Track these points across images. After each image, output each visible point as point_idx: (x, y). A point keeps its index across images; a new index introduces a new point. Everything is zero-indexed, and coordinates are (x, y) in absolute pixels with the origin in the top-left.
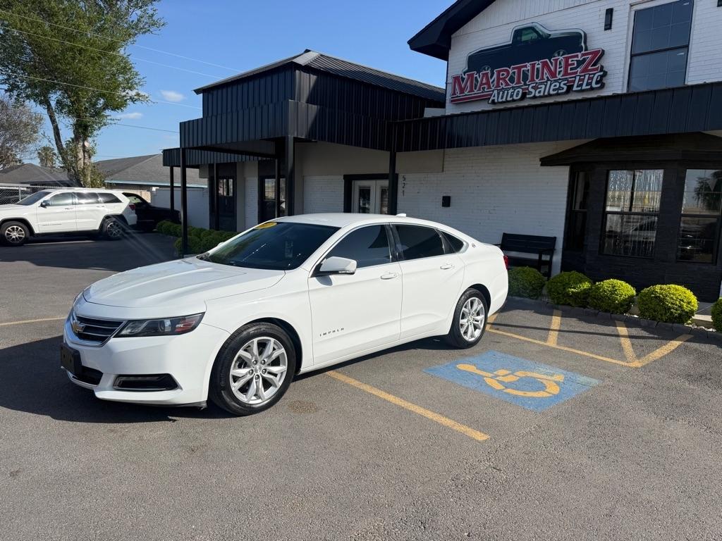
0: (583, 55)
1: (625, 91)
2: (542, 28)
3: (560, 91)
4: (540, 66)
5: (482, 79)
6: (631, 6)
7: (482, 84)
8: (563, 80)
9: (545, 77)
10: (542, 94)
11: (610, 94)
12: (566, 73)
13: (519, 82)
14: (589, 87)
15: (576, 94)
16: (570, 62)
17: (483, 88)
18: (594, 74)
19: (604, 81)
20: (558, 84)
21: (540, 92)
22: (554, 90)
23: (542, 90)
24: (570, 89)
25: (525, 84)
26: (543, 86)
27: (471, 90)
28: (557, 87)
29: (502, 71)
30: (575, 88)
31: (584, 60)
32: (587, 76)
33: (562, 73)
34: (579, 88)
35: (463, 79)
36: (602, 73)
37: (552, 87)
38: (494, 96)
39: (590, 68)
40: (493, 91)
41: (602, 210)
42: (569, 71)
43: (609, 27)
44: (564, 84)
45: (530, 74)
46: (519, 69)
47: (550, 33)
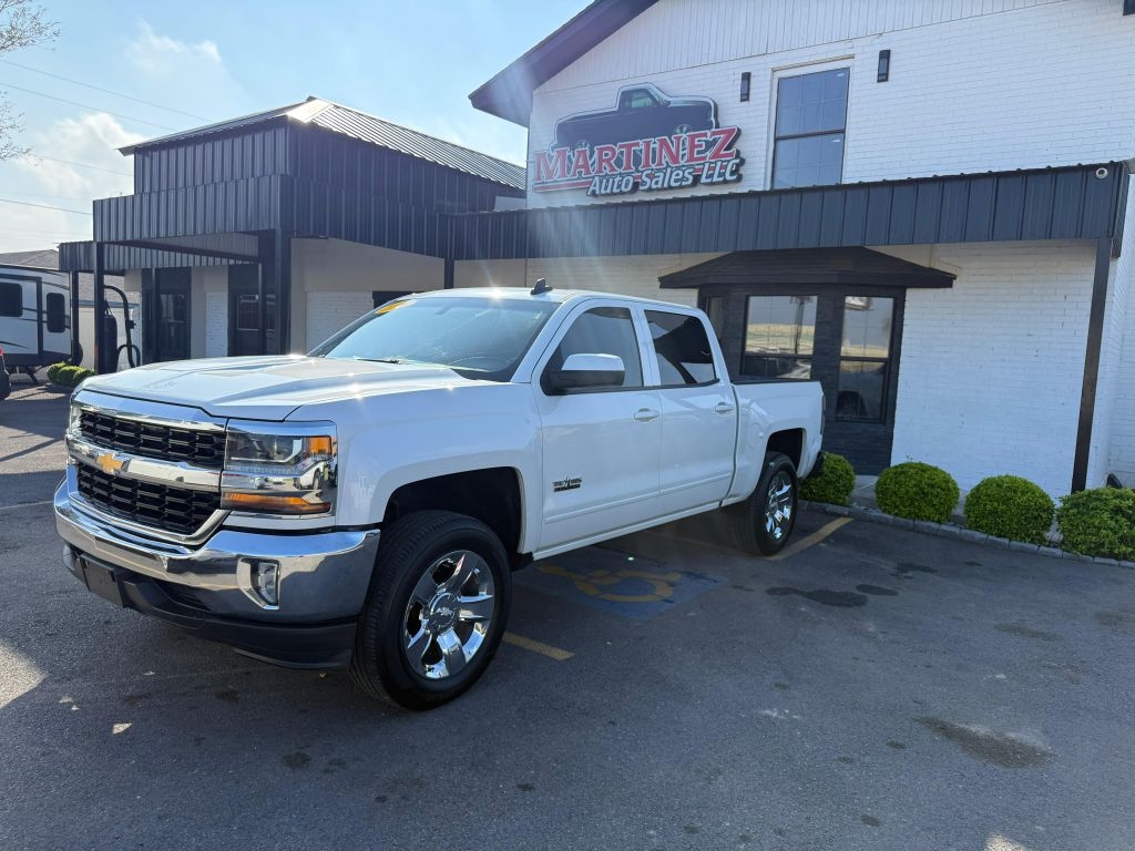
0: (714, 134)
1: (768, 189)
2: (660, 93)
3: (684, 183)
4: (657, 146)
5: (578, 160)
6: (774, 71)
7: (577, 166)
8: (688, 167)
9: (663, 162)
10: (659, 186)
11: (746, 191)
12: (692, 158)
13: (628, 167)
14: (721, 179)
15: (705, 187)
16: (696, 143)
17: (580, 173)
18: (729, 161)
19: (741, 172)
20: (681, 173)
21: (657, 183)
22: (676, 181)
23: (661, 179)
24: (697, 180)
25: (637, 171)
27: (563, 175)
28: (680, 176)
29: (606, 149)
30: (703, 180)
31: (715, 141)
32: (719, 164)
33: (686, 158)
34: (709, 180)
35: (551, 158)
36: (738, 161)
37: (674, 177)
38: (595, 185)
39: (722, 152)
40: (593, 177)
41: (739, 351)
42: (695, 156)
43: (746, 97)
44: (689, 173)
45: (643, 156)
46: (629, 147)
47: (670, 99)
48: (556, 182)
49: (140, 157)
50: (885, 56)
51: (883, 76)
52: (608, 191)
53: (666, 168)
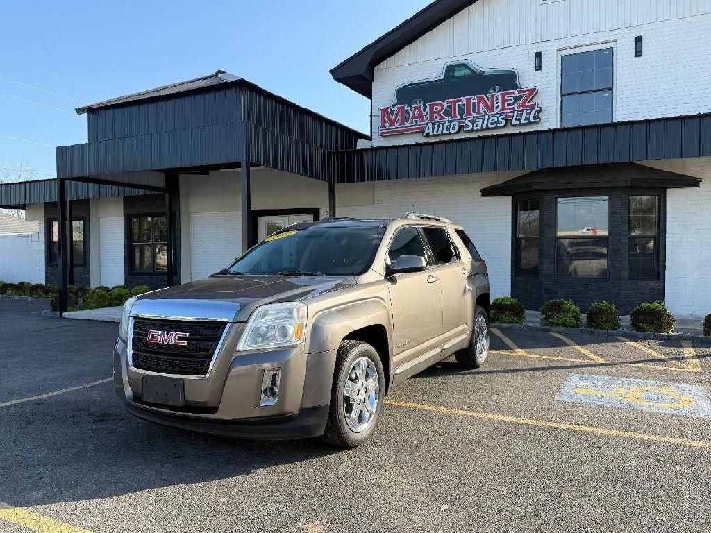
0: (520, 92)
1: (559, 127)
2: (475, 65)
3: (498, 125)
4: (476, 101)
5: (414, 112)
6: (558, 51)
7: (414, 117)
9: (482, 112)
10: (479, 128)
11: (546, 129)
12: (503, 108)
13: (455, 116)
14: (527, 122)
15: (513, 128)
16: (507, 98)
17: (416, 121)
18: (532, 110)
19: (540, 116)
20: (495, 118)
22: (491, 124)
23: (480, 124)
24: (508, 123)
25: (462, 118)
27: (402, 123)
28: (495, 121)
29: (435, 105)
30: (514, 123)
31: (521, 97)
33: (499, 108)
34: (518, 122)
35: (392, 112)
37: (490, 121)
38: (429, 129)
39: (526, 104)
40: (427, 124)
41: (553, 235)
42: (506, 107)
43: (539, 68)
44: (502, 119)
45: (465, 108)
46: (454, 103)
47: (483, 70)
48: (397, 128)
49: (93, 115)
50: (639, 40)
51: (638, 53)
52: (439, 132)
53: (484, 116)
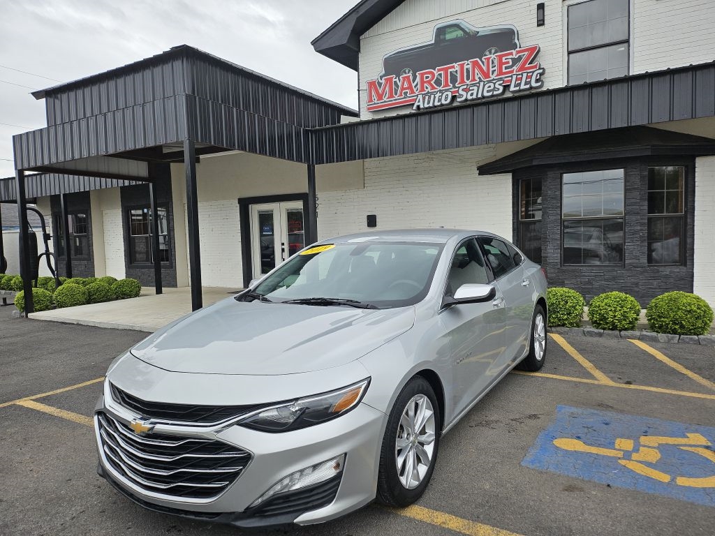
0: (518, 52)
1: (565, 85)
2: (469, 26)
3: (495, 93)
4: (470, 67)
5: (403, 83)
7: (403, 89)
8: (498, 80)
9: (477, 78)
10: (474, 97)
12: (501, 73)
13: (447, 85)
14: (528, 86)
16: (504, 61)
17: (406, 93)
18: (533, 72)
19: (544, 79)
20: (492, 85)
21: (472, 95)
22: (488, 91)
23: (475, 92)
24: (506, 88)
25: (454, 87)
26: (476, 88)
27: (391, 96)
28: (492, 87)
29: (426, 73)
30: (512, 88)
31: (520, 58)
32: (525, 75)
33: (496, 73)
34: (518, 88)
35: (380, 84)
36: (541, 71)
37: (486, 89)
38: (419, 102)
39: (527, 66)
40: (417, 96)
41: (559, 217)
43: (542, 22)
44: (500, 85)
45: (458, 75)
46: (446, 70)
47: (477, 30)
48: (385, 102)
49: (51, 100)
52: (431, 105)
53: (479, 83)
